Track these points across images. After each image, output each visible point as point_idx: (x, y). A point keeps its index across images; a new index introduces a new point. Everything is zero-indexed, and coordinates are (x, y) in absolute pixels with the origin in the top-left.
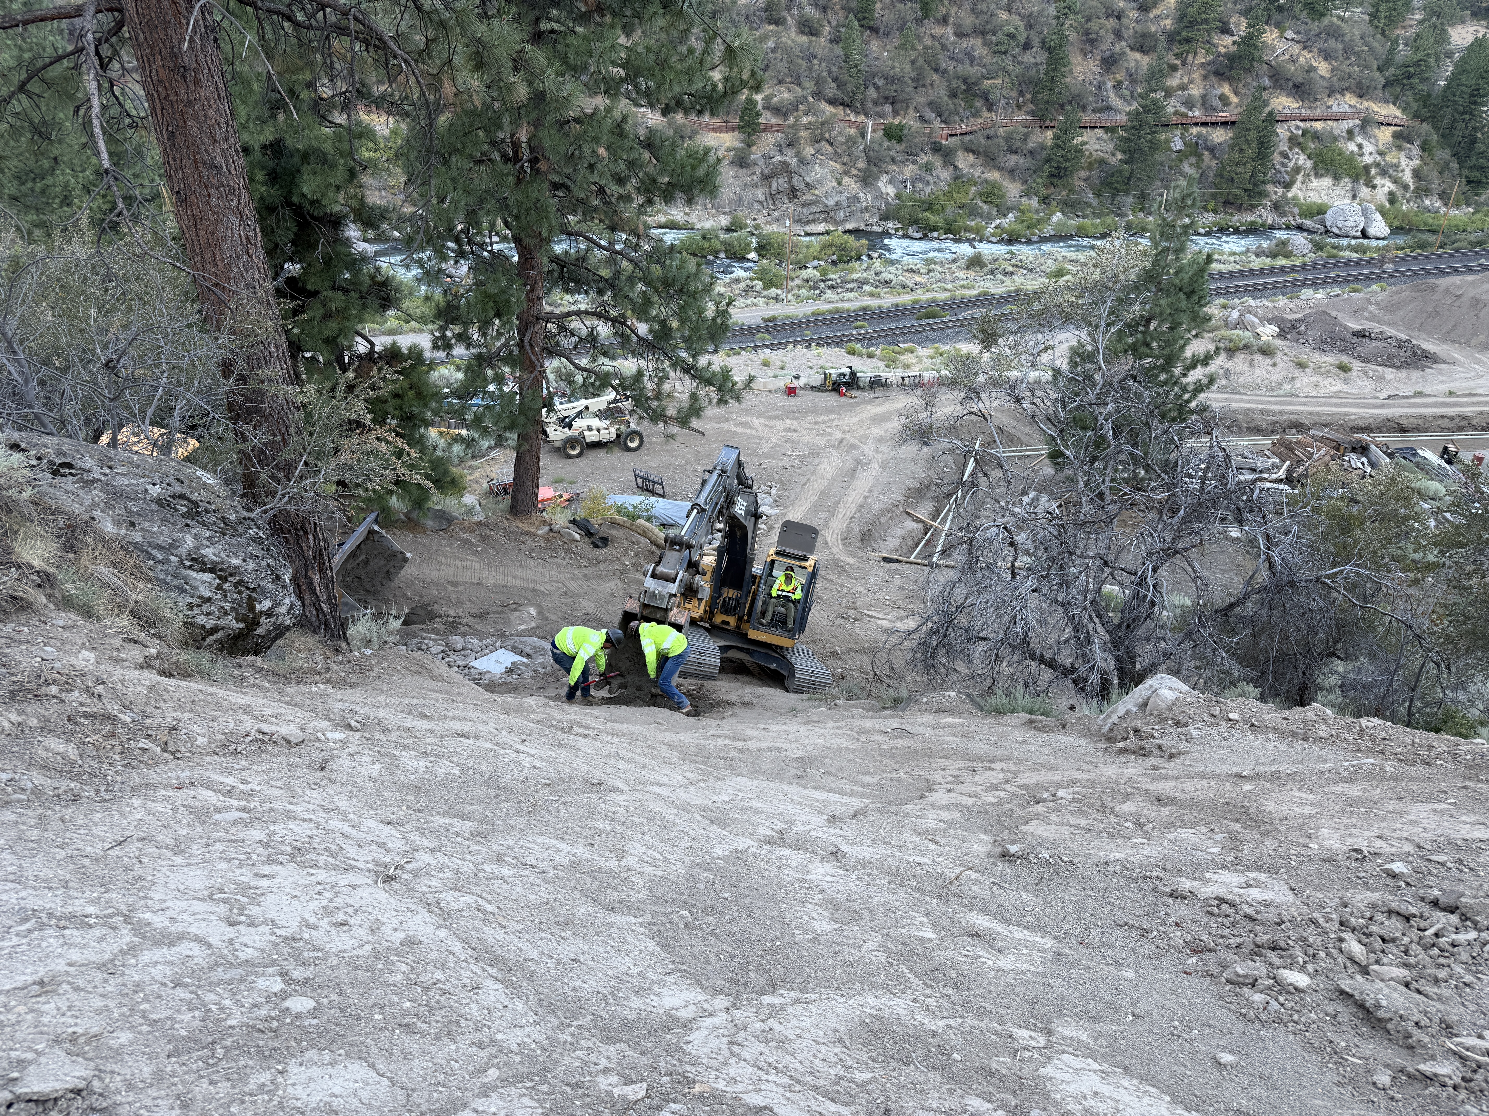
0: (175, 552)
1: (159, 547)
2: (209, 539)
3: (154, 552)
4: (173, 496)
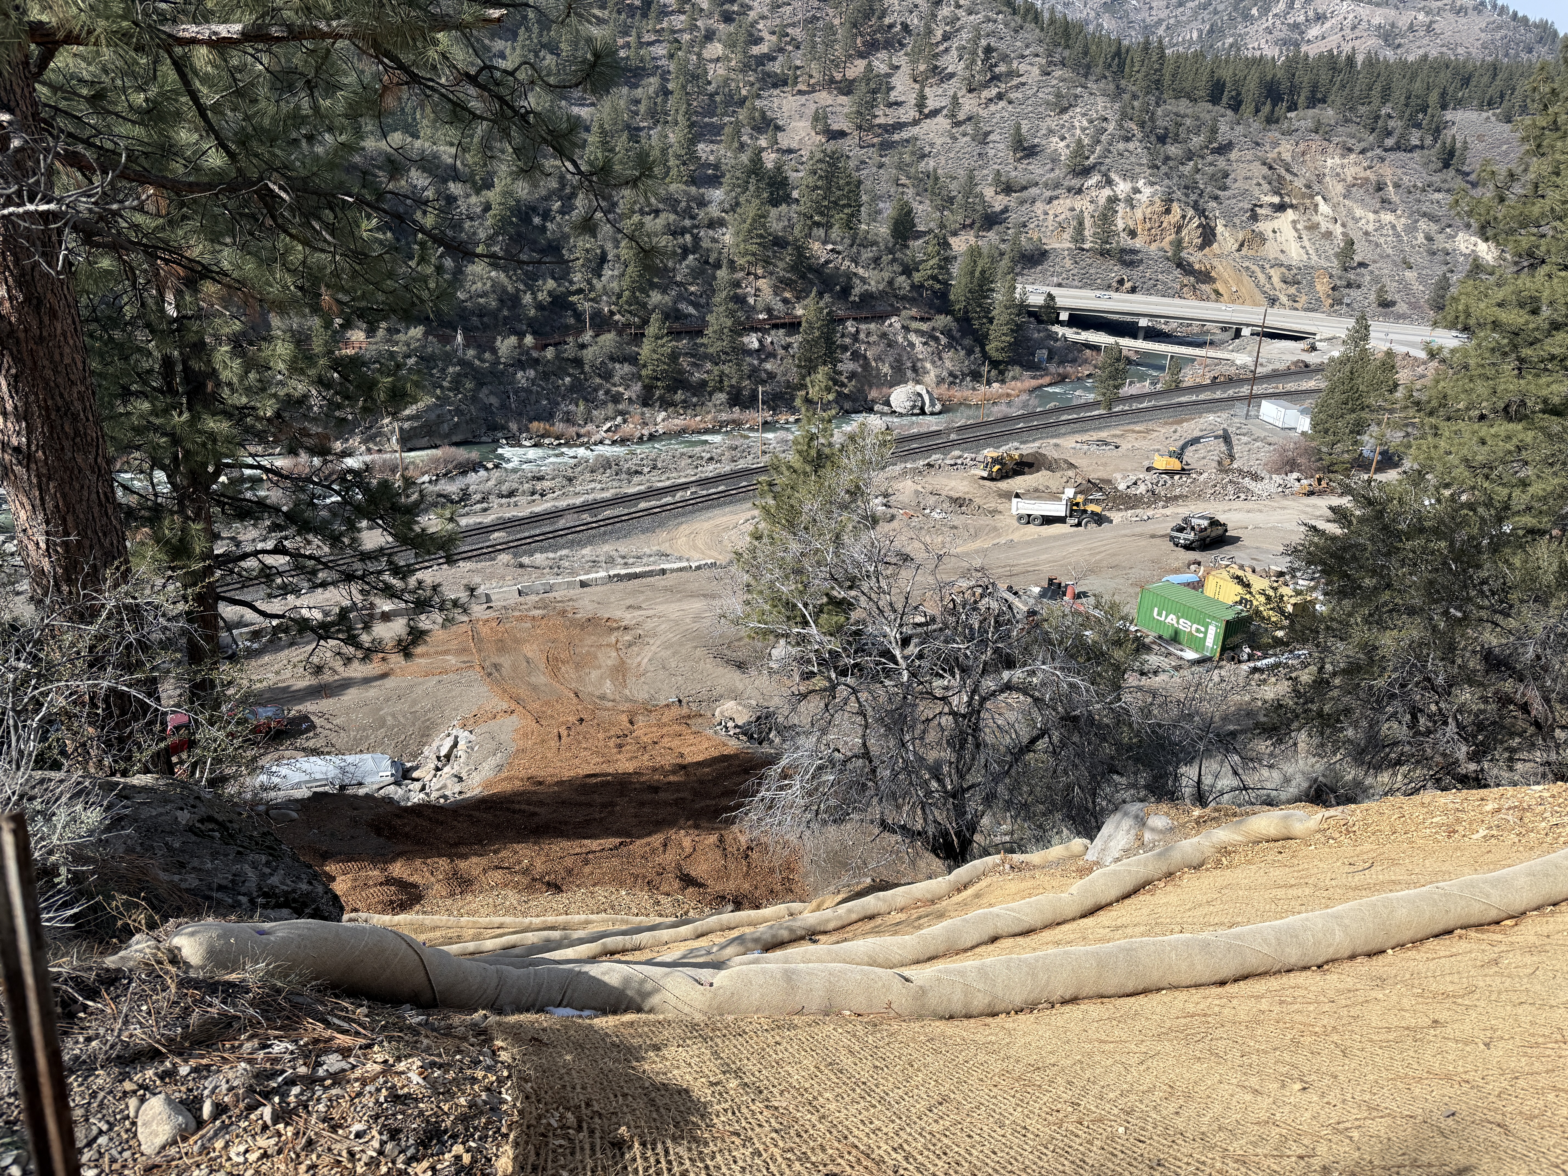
0: (243, 890)
1: (220, 888)
2: (268, 864)
3: (219, 895)
4: (201, 821)
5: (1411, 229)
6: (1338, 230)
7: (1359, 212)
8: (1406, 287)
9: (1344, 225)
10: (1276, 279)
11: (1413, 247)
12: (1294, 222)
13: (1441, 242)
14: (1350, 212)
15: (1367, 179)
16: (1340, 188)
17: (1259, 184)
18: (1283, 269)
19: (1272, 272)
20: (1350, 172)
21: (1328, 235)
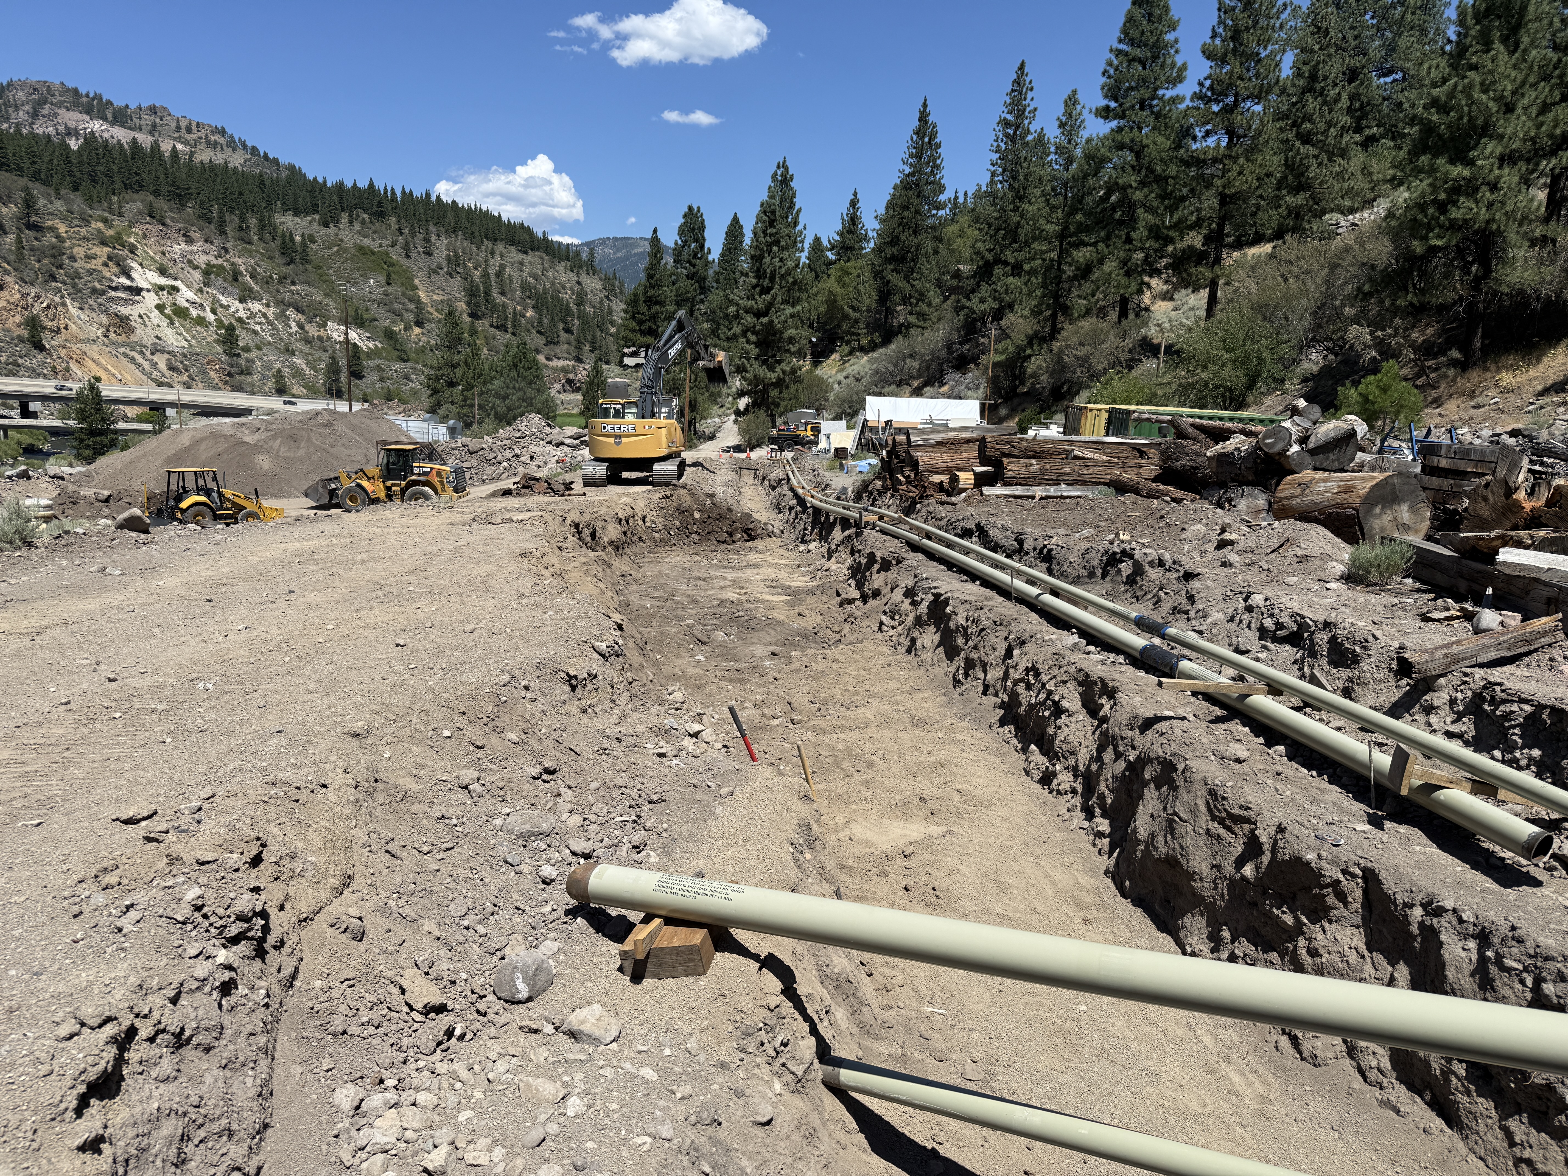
5: (282, 317)
6: (211, 317)
7: (224, 300)
8: (297, 373)
9: (214, 311)
10: (162, 366)
11: (291, 334)
12: (160, 308)
13: (312, 330)
14: (215, 301)
15: (221, 267)
16: (197, 275)
17: (106, 265)
18: (166, 356)
19: (156, 358)
20: (202, 260)
21: (201, 321)
